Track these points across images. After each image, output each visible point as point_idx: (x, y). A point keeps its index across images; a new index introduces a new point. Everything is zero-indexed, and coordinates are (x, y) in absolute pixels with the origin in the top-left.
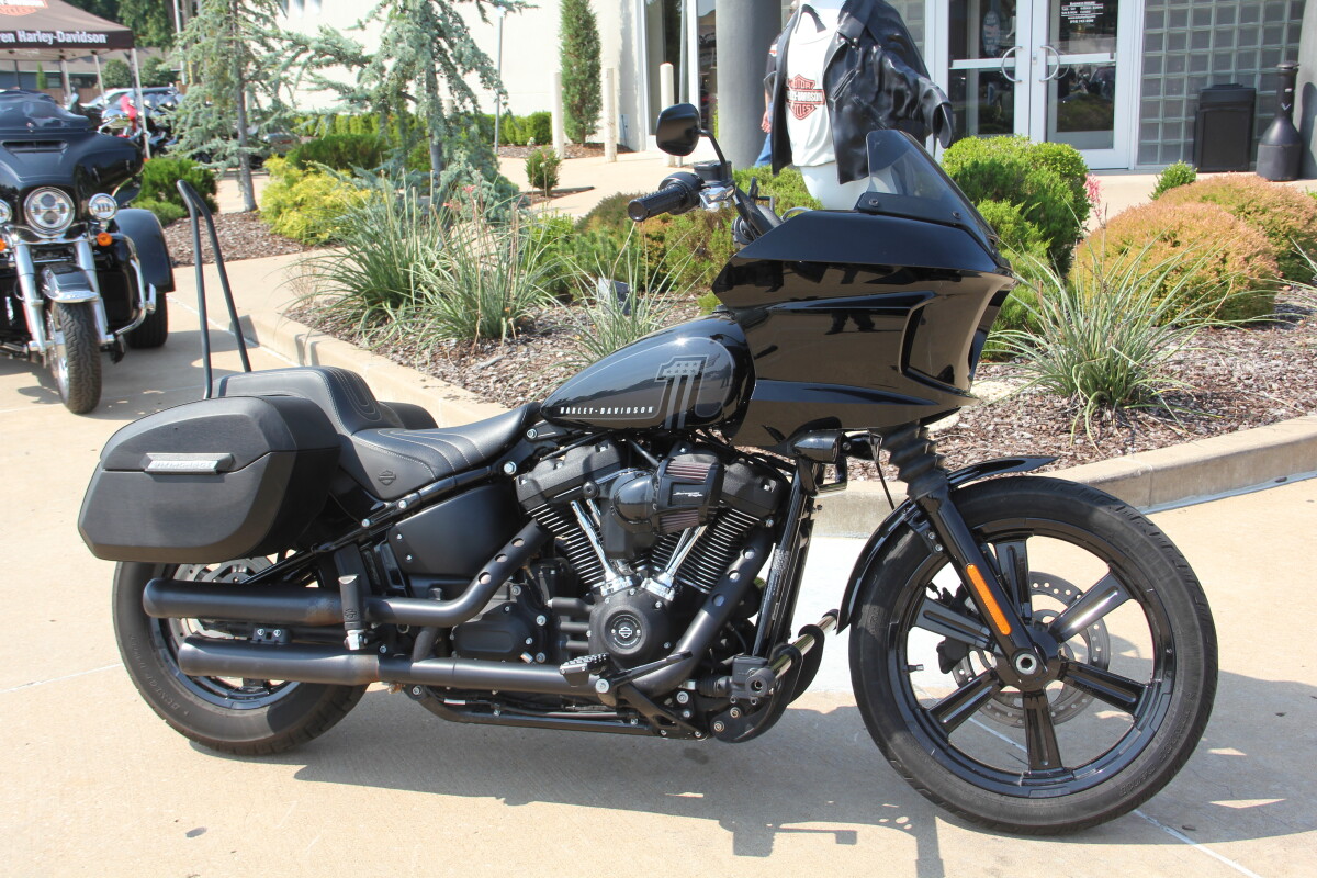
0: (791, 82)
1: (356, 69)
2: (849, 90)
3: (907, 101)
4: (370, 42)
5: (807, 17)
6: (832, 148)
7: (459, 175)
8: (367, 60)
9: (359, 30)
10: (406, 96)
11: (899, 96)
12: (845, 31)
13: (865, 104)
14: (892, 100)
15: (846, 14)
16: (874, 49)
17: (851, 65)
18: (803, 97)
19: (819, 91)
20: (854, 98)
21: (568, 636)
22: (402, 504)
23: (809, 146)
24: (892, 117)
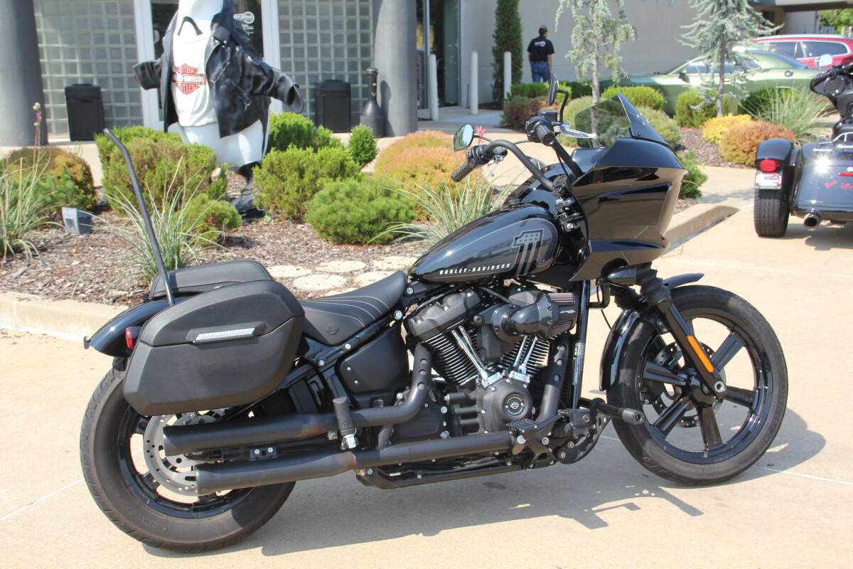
0: (177, 69)
2: (224, 75)
3: (263, 83)
5: (188, 24)
11: (257, 80)
12: (218, 36)
13: (235, 85)
14: (251, 82)
15: (215, 25)
16: (237, 49)
17: (223, 58)
18: (188, 79)
19: (201, 75)
20: (228, 80)
21: (460, 418)
22: (348, 346)
23: (194, 113)
24: (252, 94)
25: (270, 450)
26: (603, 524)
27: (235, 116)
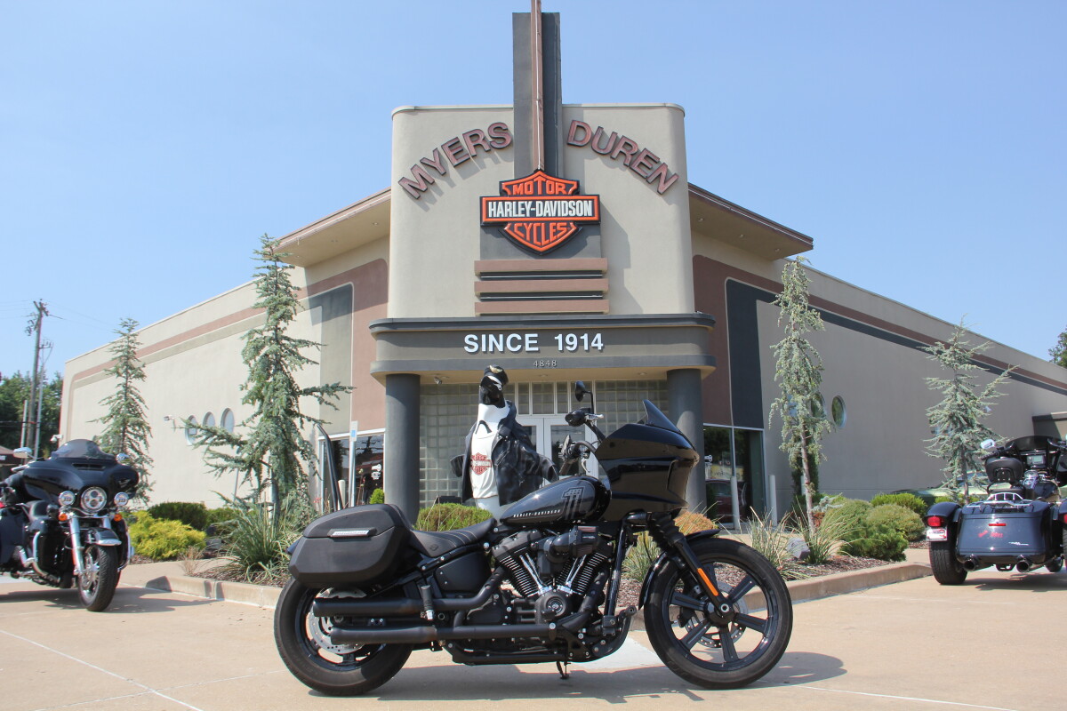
0: (473, 457)
1: (236, 447)
2: (504, 460)
3: (533, 466)
4: (244, 433)
5: (482, 426)
6: (496, 488)
7: (293, 501)
8: (244, 443)
9: (242, 427)
10: (262, 462)
11: (529, 464)
12: (502, 433)
13: (512, 468)
14: (525, 466)
15: (501, 426)
16: (515, 442)
17: (505, 449)
18: (480, 463)
19: (489, 461)
20: (507, 464)
21: (521, 617)
22: (442, 558)
23: (482, 488)
24: (525, 473)
25: (381, 620)
26: (626, 702)
27: (511, 490)
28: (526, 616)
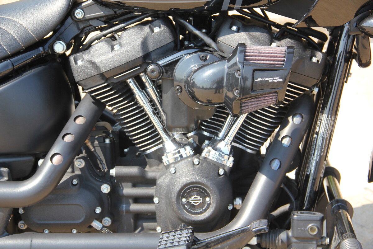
21: (131, 201)
28: (137, 200)
